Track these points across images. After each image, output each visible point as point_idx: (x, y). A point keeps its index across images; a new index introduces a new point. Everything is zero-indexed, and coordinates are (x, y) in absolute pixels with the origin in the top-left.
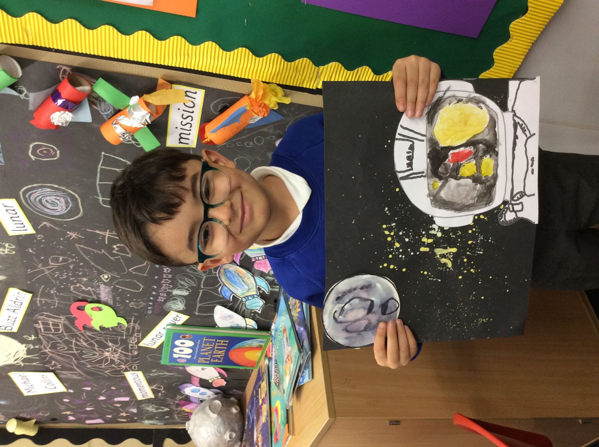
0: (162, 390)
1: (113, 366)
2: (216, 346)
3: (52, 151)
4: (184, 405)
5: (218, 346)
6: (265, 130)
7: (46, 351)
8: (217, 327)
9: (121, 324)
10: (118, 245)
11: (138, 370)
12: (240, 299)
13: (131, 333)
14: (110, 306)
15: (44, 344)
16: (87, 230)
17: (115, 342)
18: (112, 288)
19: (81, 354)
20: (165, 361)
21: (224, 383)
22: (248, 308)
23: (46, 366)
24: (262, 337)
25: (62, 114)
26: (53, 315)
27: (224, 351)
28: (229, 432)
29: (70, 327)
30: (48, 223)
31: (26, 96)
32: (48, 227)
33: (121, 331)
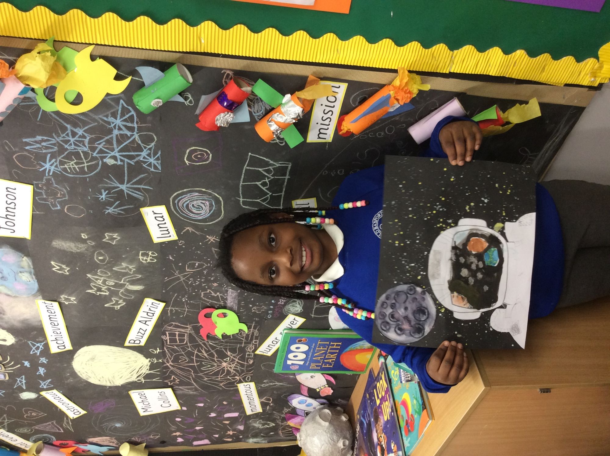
0: (270, 402)
1: (228, 377)
2: (329, 349)
3: (205, 155)
4: (289, 419)
6: (397, 119)
7: (168, 365)
8: (330, 329)
9: (242, 330)
11: (251, 381)
13: (250, 340)
14: (234, 312)
15: (168, 356)
17: (233, 351)
18: (239, 293)
19: (201, 366)
21: (330, 392)
23: (165, 381)
25: (225, 116)
26: (181, 325)
27: (336, 354)
28: (342, 439)
29: (194, 337)
30: (191, 228)
31: (190, 102)
32: (190, 232)
33: (241, 338)
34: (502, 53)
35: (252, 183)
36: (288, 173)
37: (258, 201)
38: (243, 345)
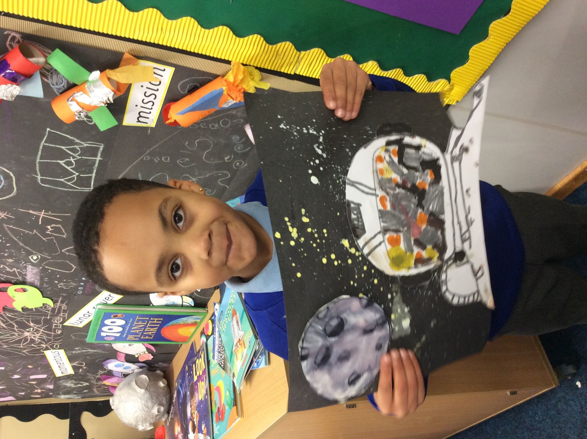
0: (83, 366)
1: (32, 345)
2: (149, 323)
4: (105, 379)
5: (151, 324)
6: (233, 113)
8: (151, 305)
9: (46, 304)
10: (53, 225)
11: (59, 349)
13: (57, 313)
14: (36, 287)
16: (19, 209)
17: (37, 322)
18: (41, 269)
21: (151, 357)
24: (198, 314)
25: (8, 88)
27: (157, 328)
28: (157, 406)
33: (46, 311)
35: (52, 161)
36: (99, 154)
37: (62, 180)
38: (48, 318)
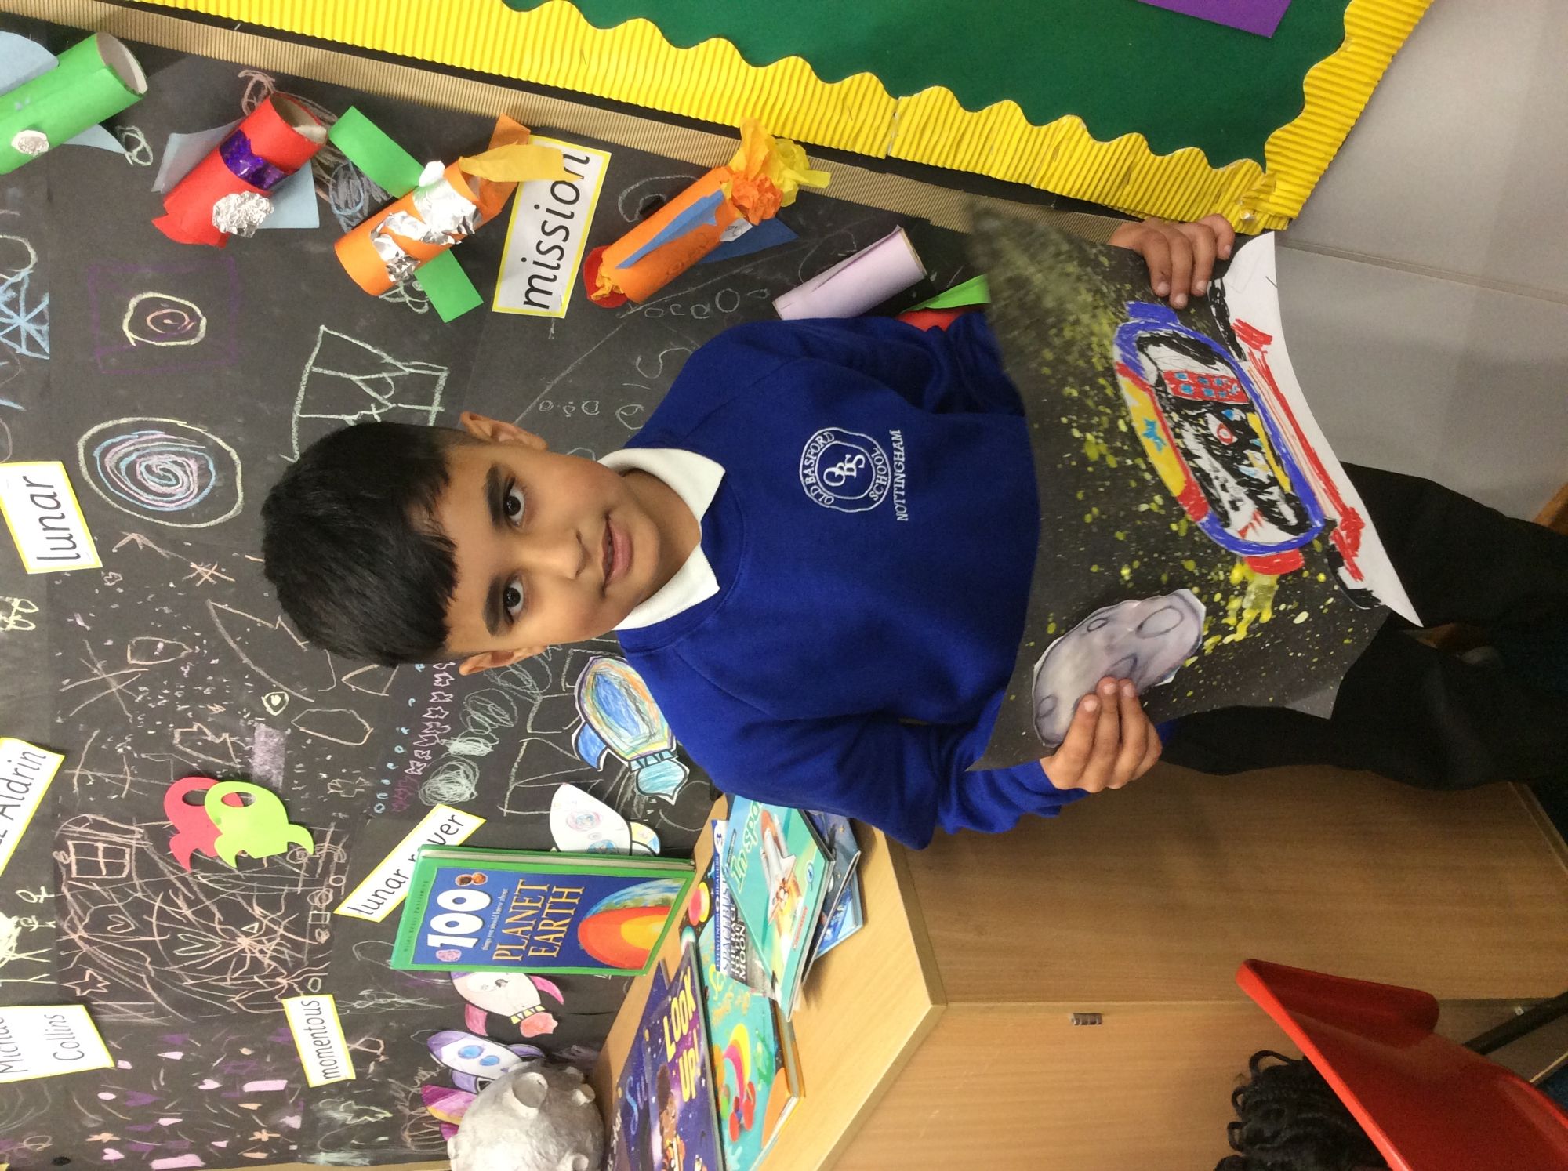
0: (379, 1052)
1: (256, 979)
2: (548, 905)
3: (188, 320)
4: (432, 1100)
5: (555, 905)
6: (746, 272)
7: (75, 936)
8: (554, 849)
9: (298, 845)
11: (321, 992)
12: (626, 764)
13: (321, 874)
14: (274, 791)
15: (72, 911)
16: (247, 556)
17: (270, 904)
18: (289, 736)
19: (174, 943)
20: (401, 959)
21: (550, 1025)
22: (643, 790)
23: (66, 985)
24: (672, 874)
25: (244, 202)
26: (113, 823)
27: (568, 921)
28: (571, 1155)
29: (152, 859)
30: (142, 536)
31: (143, 155)
32: (141, 547)
33: (295, 869)
34: (1024, 119)
35: (328, 416)
36: (437, 397)
38: (299, 889)
